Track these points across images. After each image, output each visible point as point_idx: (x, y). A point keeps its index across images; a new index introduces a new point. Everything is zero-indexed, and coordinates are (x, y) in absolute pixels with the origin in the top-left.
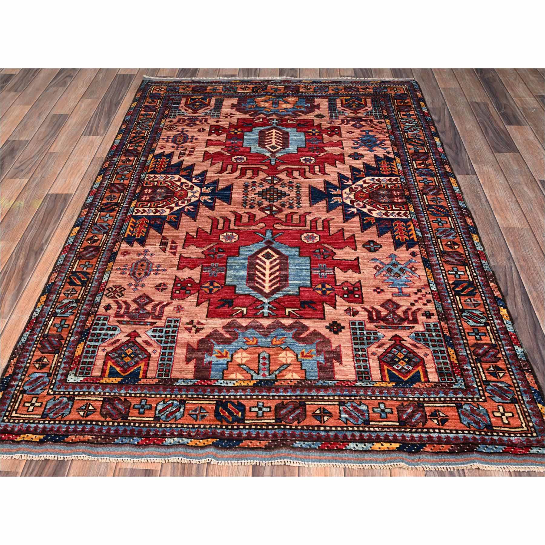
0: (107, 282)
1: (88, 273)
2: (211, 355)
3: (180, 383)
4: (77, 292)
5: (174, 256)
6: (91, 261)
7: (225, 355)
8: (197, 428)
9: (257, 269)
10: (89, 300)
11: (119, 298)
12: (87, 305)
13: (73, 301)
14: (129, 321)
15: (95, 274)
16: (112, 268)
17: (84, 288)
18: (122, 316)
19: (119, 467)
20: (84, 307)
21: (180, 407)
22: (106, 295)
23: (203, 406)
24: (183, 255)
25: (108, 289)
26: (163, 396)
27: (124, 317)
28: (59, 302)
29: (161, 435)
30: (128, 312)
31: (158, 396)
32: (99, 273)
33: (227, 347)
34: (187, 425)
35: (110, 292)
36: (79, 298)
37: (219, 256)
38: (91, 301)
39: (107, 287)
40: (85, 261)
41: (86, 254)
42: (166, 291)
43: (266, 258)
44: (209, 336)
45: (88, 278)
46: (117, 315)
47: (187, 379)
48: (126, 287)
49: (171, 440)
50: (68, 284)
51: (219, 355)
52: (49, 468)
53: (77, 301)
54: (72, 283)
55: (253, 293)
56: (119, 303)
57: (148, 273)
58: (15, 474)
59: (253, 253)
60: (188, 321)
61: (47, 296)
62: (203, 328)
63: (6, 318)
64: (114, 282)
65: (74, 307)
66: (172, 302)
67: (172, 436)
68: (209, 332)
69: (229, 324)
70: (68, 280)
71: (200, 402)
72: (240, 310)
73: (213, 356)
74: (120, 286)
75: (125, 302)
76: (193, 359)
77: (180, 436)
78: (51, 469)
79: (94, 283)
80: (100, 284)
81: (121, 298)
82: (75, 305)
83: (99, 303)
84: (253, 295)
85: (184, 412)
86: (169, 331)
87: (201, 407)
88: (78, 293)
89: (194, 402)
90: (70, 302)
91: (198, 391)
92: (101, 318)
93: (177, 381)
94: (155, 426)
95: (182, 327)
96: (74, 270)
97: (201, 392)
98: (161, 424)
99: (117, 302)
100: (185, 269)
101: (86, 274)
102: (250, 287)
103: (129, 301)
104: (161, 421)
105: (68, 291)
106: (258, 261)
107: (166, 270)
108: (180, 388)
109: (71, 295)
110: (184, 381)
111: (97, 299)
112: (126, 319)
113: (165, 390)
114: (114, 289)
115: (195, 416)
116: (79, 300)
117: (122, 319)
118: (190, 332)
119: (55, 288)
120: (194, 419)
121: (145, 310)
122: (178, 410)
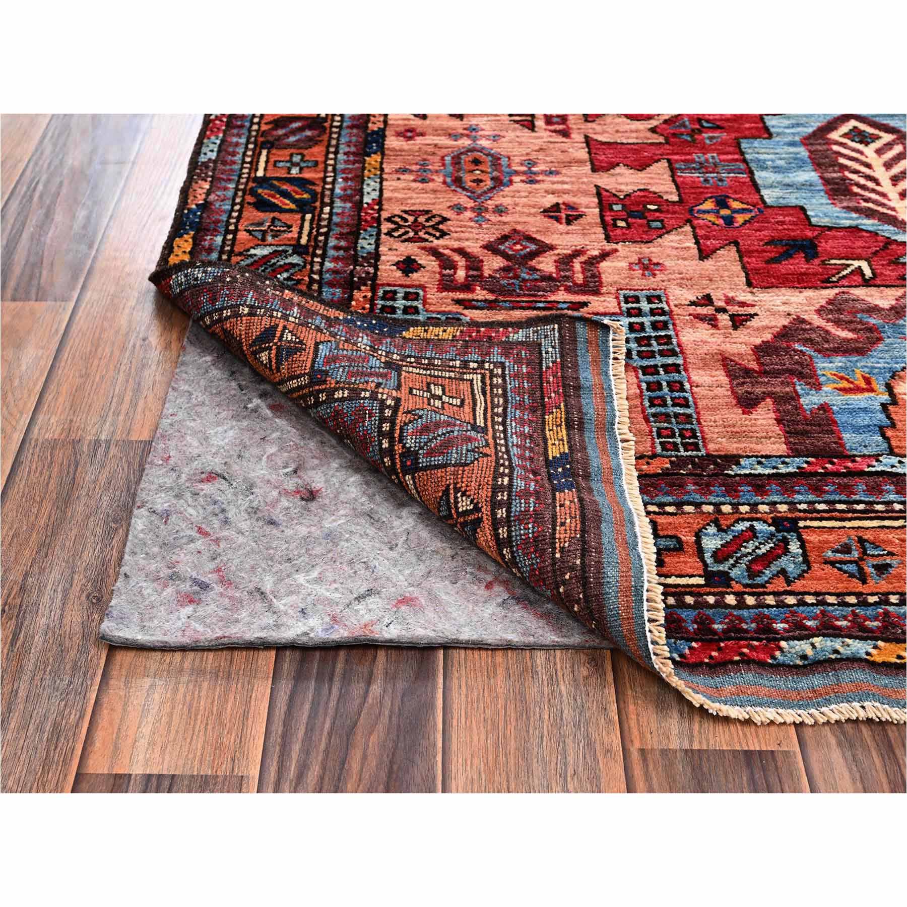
0: (379, 201)
1: (311, 182)
2: (818, 386)
3: (747, 467)
4: (290, 227)
5: (564, 140)
6: (306, 152)
7: (863, 385)
8: (876, 603)
9: (843, 167)
10: (336, 248)
11: (436, 242)
12: (335, 259)
13: (285, 251)
14: (496, 301)
15: (333, 183)
16: (382, 170)
17: (308, 216)
18: (467, 287)
19: (637, 745)
20: (328, 265)
21: (786, 542)
22: (389, 234)
23: (868, 536)
24: (595, 137)
25: (389, 220)
26: (710, 509)
27: (473, 291)
28: (240, 254)
29: (757, 631)
30: (481, 276)
31: (689, 509)
32: (346, 180)
33: (861, 365)
34: (838, 595)
35: (400, 226)
36: (304, 241)
37: (711, 138)
38: (346, 249)
39: (385, 215)
40: (288, 152)
41: (287, 135)
42: (582, 221)
43: (861, 142)
44: (784, 334)
45: (314, 195)
46: (447, 285)
47: (767, 457)
48: (448, 214)
49: (803, 646)
50: (251, 208)
51: (844, 384)
52: (365, 757)
53: (299, 249)
54: (262, 205)
55: (868, 224)
56: (443, 255)
57: (505, 180)
58: (237, 785)
59: (810, 130)
60: (694, 299)
61: (194, 238)
62: (752, 316)
63: (65, 299)
64: (401, 201)
65: (293, 265)
66: (616, 251)
67: (800, 632)
68: (780, 325)
69: (830, 302)
70: (250, 199)
71: (848, 524)
72: (848, 266)
73: (825, 388)
74: (427, 212)
75: (461, 251)
76: (763, 399)
77: (828, 629)
78: (373, 762)
79: (338, 203)
80: (358, 206)
81: (441, 242)
82: (295, 259)
83: (377, 256)
84: (870, 229)
85: (805, 555)
86: (642, 324)
87: (861, 541)
88: (295, 229)
89: (825, 523)
90: (275, 254)
91: (825, 492)
92: (395, 292)
93: (738, 464)
94: (720, 604)
95: (682, 315)
96: (260, 173)
97: (832, 493)
98: (739, 595)
99: (435, 252)
100: (617, 170)
101: (302, 183)
102: (848, 209)
103: (474, 247)
104: (737, 587)
105: (261, 224)
106: (835, 148)
107: (557, 173)
108: (758, 484)
109: (273, 237)
110: (759, 463)
111: (366, 244)
112: (480, 294)
113: (705, 489)
114: (411, 219)
115: (852, 568)
116: (306, 247)
117: (470, 296)
118: (715, 326)
119: (215, 217)
120: (852, 575)
121: (534, 269)
122: (783, 548)
